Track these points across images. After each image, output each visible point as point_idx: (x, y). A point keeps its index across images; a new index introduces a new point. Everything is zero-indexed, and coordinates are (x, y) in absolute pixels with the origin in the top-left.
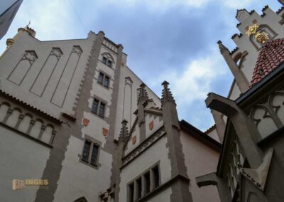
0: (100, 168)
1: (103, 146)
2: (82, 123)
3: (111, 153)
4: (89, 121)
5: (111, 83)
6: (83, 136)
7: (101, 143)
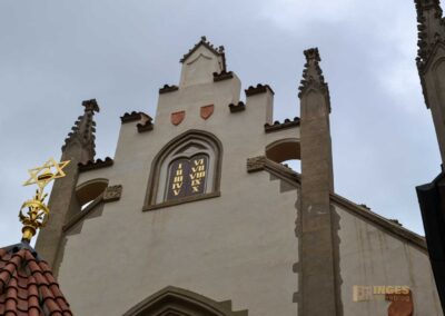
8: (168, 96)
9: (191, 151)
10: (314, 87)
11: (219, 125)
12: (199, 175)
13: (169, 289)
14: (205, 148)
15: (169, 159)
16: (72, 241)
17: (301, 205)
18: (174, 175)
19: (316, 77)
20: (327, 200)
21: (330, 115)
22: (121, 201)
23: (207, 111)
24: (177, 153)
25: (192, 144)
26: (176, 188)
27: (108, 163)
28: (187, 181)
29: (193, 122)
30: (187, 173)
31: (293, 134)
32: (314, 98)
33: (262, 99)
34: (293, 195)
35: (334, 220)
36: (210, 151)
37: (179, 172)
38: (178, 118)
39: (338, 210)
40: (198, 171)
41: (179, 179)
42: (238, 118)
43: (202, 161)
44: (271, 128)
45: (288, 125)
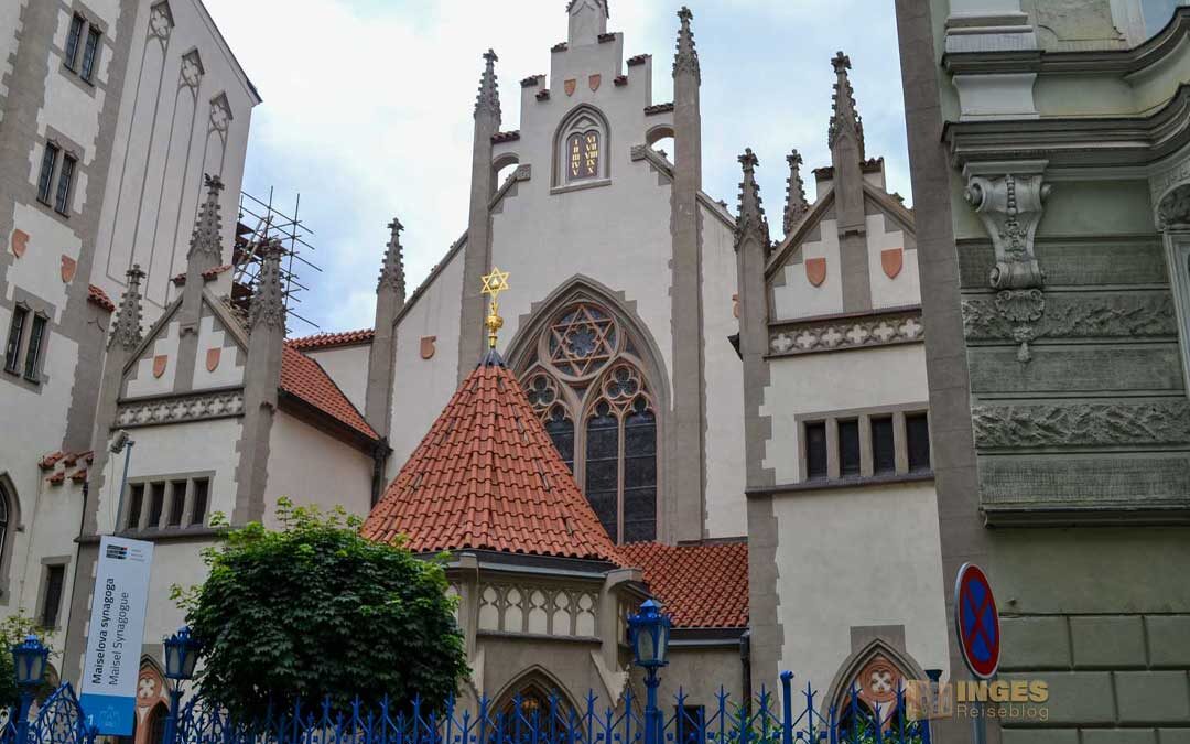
0: (45, 388)
1: (57, 319)
2: (10, 250)
3: (75, 339)
4: (26, 238)
5: (106, 55)
6: (9, 296)
7: (52, 308)
8: (560, 55)
9: (584, 124)
10: (687, 66)
11: (604, 99)
12: (593, 154)
13: (578, 277)
14: (595, 124)
15: (568, 133)
16: (497, 218)
17: (674, 201)
18: (572, 153)
19: (688, 50)
20: (694, 199)
21: (700, 88)
22: (531, 181)
23: (595, 81)
24: (572, 128)
25: (584, 118)
26: (576, 169)
27: (513, 137)
28: (583, 160)
29: (583, 95)
30: (583, 151)
31: (666, 120)
32: (687, 77)
33: (640, 69)
34: (668, 189)
35: (699, 220)
36: (600, 129)
37: (576, 149)
38: (570, 86)
39: (703, 210)
40: (591, 150)
41: (576, 157)
42: (624, 91)
43: (594, 138)
44: (651, 111)
45: (668, 108)
